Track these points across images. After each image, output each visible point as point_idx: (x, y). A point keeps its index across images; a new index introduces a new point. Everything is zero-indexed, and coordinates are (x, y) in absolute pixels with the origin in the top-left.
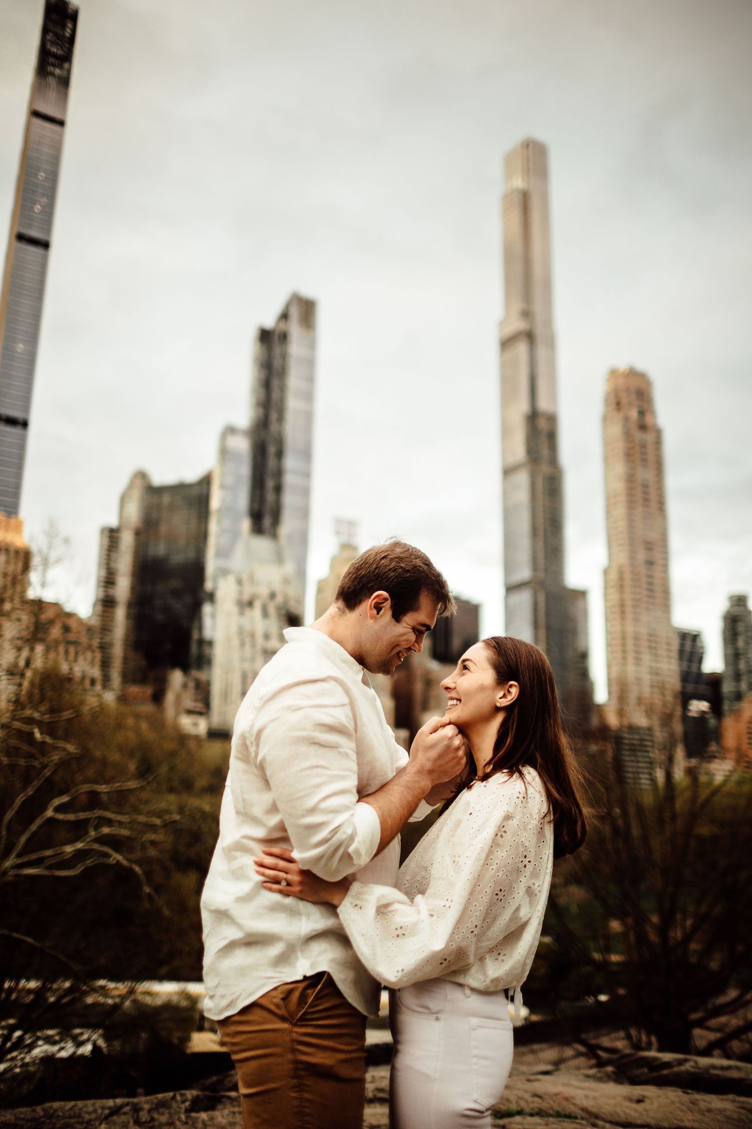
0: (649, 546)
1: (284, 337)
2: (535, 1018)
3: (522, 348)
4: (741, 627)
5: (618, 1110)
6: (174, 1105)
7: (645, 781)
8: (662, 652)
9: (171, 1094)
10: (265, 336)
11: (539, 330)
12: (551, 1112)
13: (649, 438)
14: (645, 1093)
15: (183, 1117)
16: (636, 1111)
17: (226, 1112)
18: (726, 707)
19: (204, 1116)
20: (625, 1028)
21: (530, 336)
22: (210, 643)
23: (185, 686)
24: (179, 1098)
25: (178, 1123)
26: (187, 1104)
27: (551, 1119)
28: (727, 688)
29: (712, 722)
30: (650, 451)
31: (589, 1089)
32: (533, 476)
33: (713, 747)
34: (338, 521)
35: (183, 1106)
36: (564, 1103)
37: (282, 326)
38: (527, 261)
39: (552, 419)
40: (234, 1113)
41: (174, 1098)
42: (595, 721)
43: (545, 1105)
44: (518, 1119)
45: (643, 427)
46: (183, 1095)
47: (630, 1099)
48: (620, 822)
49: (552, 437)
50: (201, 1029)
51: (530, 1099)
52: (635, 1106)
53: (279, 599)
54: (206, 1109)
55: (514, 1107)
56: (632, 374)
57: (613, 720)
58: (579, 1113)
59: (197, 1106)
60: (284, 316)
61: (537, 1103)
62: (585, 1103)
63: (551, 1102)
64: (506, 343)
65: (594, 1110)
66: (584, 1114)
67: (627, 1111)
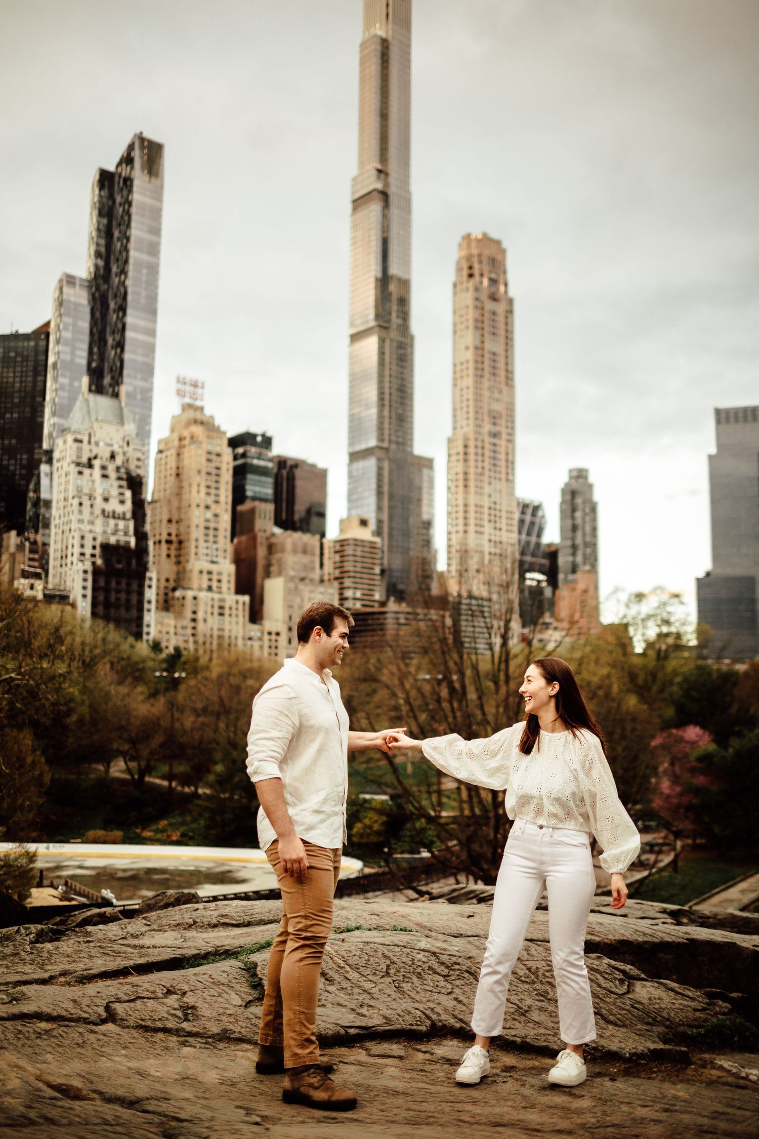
0: (495, 418)
1: (128, 182)
2: (368, 871)
3: (375, 209)
4: (579, 501)
5: (450, 924)
6: (18, 938)
7: (481, 646)
8: (503, 524)
9: (16, 928)
10: (106, 179)
11: (393, 191)
12: (388, 927)
13: (501, 308)
14: (474, 910)
15: (28, 948)
16: (467, 924)
17: (72, 941)
18: (561, 576)
19: (49, 946)
20: (455, 875)
21: (384, 195)
22: (48, 504)
23: (20, 547)
24: (23, 931)
25: (23, 953)
26: (32, 936)
27: (388, 933)
28: (563, 560)
29: (548, 592)
30: (501, 319)
31: (423, 908)
32: (382, 341)
33: (547, 618)
34: (181, 381)
35: (28, 938)
36: (402, 920)
37: (125, 171)
38: (384, 116)
39: (405, 284)
40: (79, 942)
41: (18, 931)
42: (435, 590)
43: (381, 922)
44: (357, 933)
45: (494, 298)
46: (26, 929)
47: (462, 916)
48: (457, 685)
49: (404, 302)
50: (40, 885)
51: (368, 917)
52: (466, 920)
53: (119, 460)
54: (51, 941)
55: (353, 924)
56: (486, 240)
57: (453, 588)
58: (414, 927)
59: (41, 937)
60: (127, 160)
61: (375, 921)
62: (420, 919)
63: (388, 919)
64: (358, 203)
65: (428, 924)
66: (418, 928)
67: (459, 925)
